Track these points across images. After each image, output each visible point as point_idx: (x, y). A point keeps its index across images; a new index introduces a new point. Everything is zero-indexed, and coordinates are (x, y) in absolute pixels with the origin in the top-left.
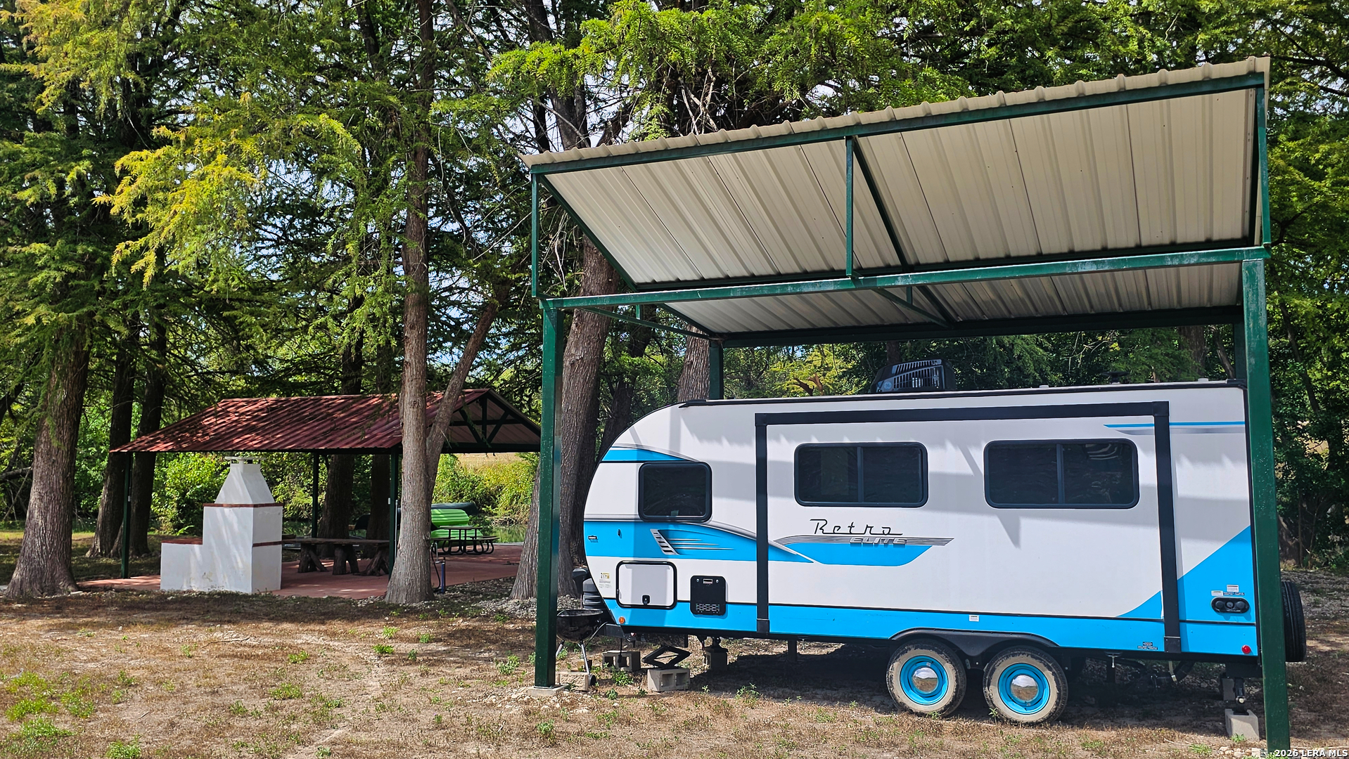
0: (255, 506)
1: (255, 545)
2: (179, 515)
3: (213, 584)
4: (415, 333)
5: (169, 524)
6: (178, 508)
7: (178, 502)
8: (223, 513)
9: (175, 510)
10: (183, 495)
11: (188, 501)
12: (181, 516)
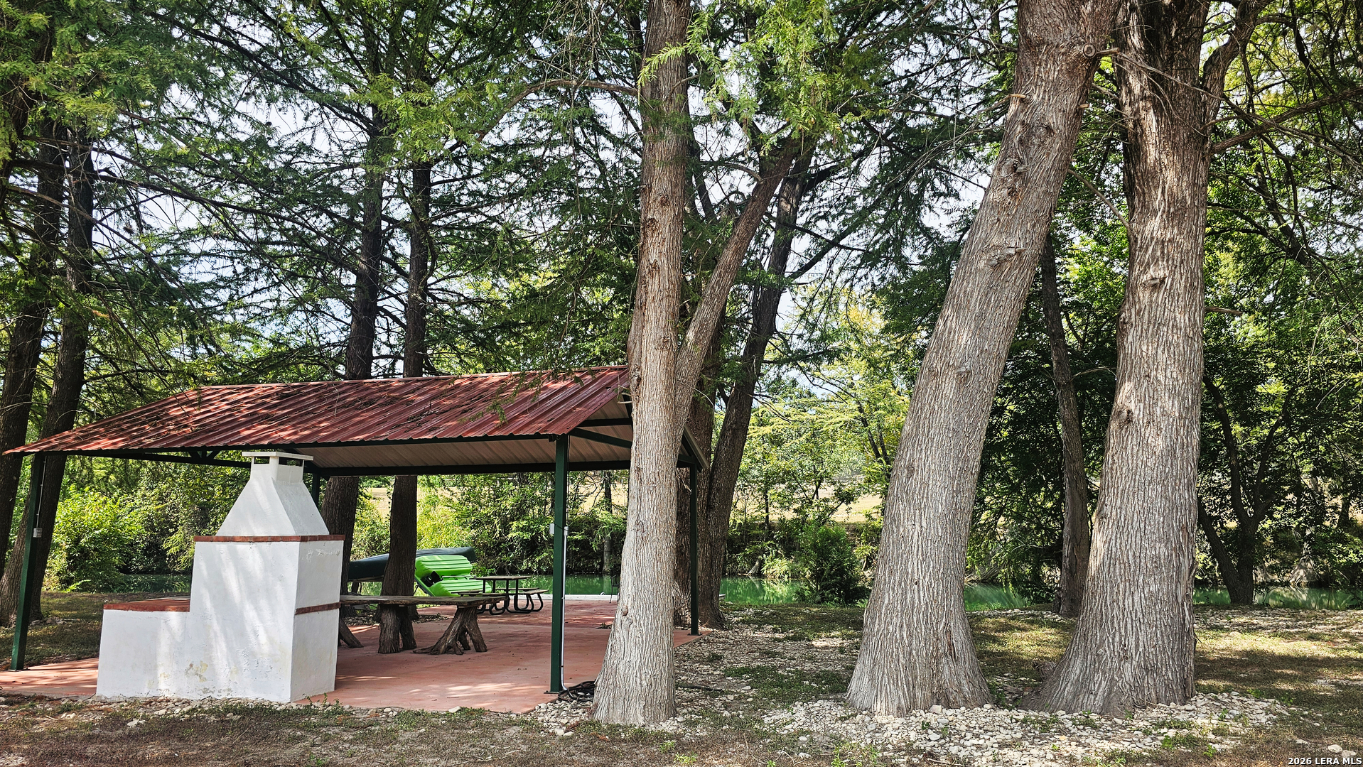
0: (304, 539)
1: (300, 611)
2: (68, 568)
3: (207, 685)
4: (670, 212)
5: (57, 579)
6: (68, 559)
7: (68, 551)
8: (234, 556)
9: (63, 561)
10: (77, 542)
11: (82, 550)
12: (71, 569)
